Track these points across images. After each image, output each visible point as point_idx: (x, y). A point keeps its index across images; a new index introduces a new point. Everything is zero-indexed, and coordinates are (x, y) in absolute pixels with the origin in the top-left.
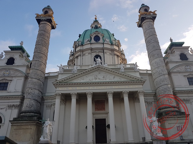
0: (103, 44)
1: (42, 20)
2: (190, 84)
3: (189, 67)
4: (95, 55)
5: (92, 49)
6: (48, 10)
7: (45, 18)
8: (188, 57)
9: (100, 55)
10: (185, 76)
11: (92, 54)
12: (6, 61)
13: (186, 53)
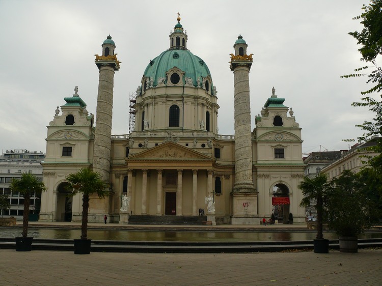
0: (184, 87)
1: (103, 65)
2: (276, 157)
3: (280, 135)
4: (171, 105)
5: (167, 96)
6: (109, 47)
7: (107, 62)
8: (284, 121)
9: (177, 105)
10: (272, 147)
11: (168, 103)
12: (64, 119)
13: (282, 115)
